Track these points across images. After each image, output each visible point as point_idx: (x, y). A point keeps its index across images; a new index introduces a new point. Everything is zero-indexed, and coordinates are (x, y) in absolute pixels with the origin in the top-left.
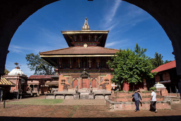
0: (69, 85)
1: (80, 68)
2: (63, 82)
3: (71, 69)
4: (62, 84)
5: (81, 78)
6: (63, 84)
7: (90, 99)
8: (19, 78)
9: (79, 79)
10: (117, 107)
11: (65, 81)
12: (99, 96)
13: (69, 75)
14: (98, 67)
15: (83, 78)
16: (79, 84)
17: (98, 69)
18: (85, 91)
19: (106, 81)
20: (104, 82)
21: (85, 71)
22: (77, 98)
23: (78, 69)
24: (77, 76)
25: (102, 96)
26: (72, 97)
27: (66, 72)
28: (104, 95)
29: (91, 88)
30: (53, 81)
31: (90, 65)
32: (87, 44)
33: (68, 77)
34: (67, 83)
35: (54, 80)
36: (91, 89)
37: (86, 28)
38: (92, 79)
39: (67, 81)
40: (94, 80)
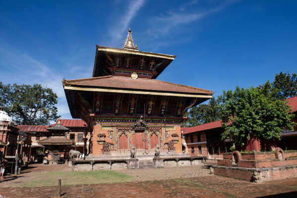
0: (113, 144)
4: (100, 143)
5: (133, 132)
6: (102, 143)
7: (158, 167)
8: (6, 129)
9: (130, 134)
10: (264, 176)
11: (105, 136)
13: (112, 126)
14: (163, 113)
15: (136, 131)
16: (130, 142)
17: (162, 117)
18: (141, 154)
19: (175, 136)
20: (172, 138)
21: (142, 119)
23: (129, 116)
24: (126, 128)
25: (173, 162)
26: (125, 165)
27: (107, 120)
28: (177, 160)
30: (52, 137)
31: (151, 109)
32: (137, 74)
35: (54, 136)
36: (157, 150)
37: (130, 46)
38: (151, 133)
39: (109, 137)
40: (154, 135)
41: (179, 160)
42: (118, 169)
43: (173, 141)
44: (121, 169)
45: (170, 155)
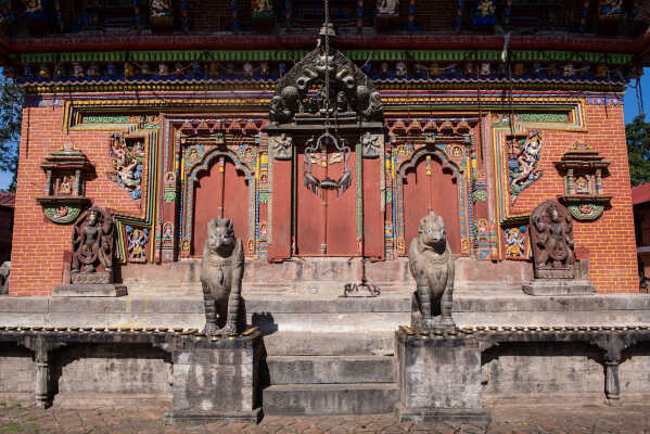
0: (139, 225)
1: (264, 25)
2: (69, 188)
3: (159, 28)
5: (278, 146)
6: (72, 212)
9: (265, 160)
11: (88, 172)
12: (539, 366)
16: (261, 208)
17: (485, 38)
18: (329, 290)
19: (580, 172)
20: (556, 186)
22: (218, 395)
23: (245, 37)
24: (235, 124)
25: (578, 363)
28: (615, 347)
29: (439, 247)
33: (125, 126)
34: (110, 194)
36: (431, 264)
38: (404, 153)
39: (114, 174)
40: (428, 168)
41: (626, 354)
42: (107, 402)
43: (565, 202)
44: (127, 402)
45: (542, 307)
